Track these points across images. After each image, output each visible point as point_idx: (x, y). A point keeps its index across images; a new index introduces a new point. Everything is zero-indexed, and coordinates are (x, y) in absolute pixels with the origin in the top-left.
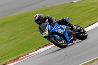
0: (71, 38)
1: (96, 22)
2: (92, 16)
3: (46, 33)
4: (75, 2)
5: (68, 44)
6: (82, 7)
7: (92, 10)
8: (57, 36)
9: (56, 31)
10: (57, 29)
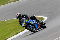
0: (39, 27)
1: (19, 33)
2: (16, 29)
3: (24, 24)
4: (6, 20)
5: (37, 30)
6: (10, 23)
7: (16, 25)
8: (31, 26)
9: (30, 23)
10: (31, 22)
